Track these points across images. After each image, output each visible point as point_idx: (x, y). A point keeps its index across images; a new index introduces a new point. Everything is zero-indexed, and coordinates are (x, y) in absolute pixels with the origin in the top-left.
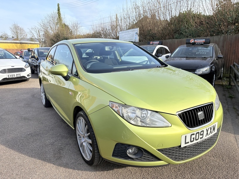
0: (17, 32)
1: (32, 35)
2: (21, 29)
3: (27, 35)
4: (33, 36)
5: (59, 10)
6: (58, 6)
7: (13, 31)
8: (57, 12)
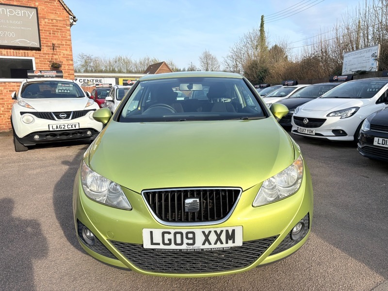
0: (207, 64)
1: (226, 66)
2: (213, 59)
3: (219, 66)
4: (227, 68)
5: (262, 25)
6: (262, 19)
7: (203, 62)
8: (260, 29)
